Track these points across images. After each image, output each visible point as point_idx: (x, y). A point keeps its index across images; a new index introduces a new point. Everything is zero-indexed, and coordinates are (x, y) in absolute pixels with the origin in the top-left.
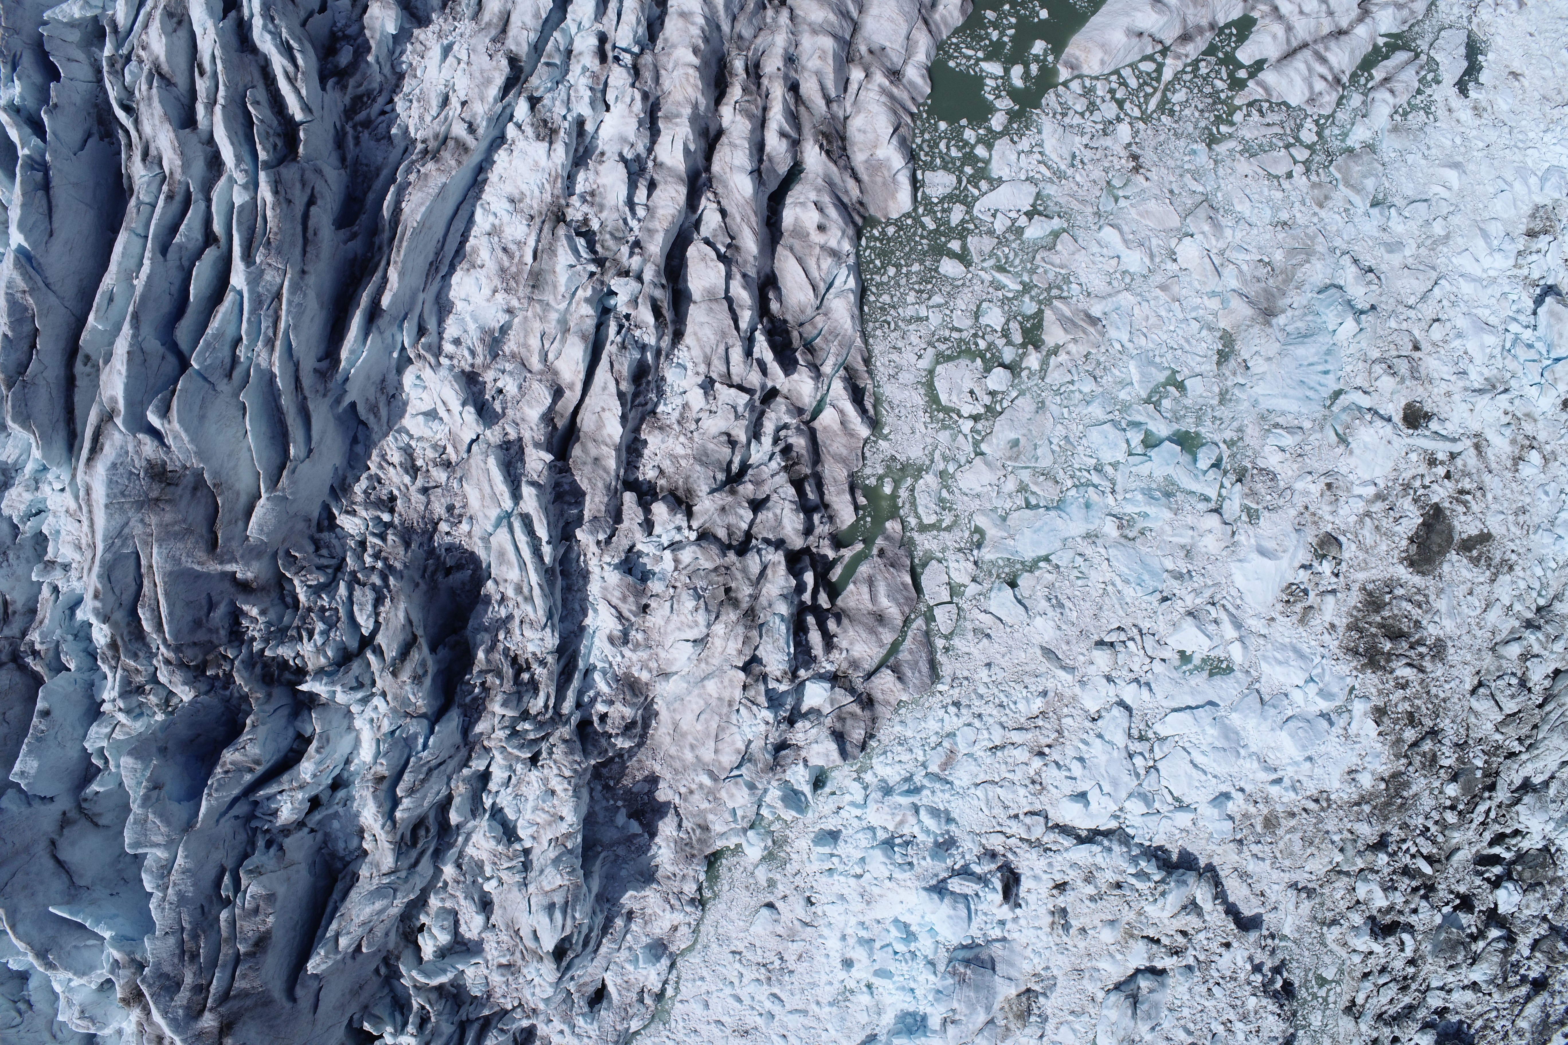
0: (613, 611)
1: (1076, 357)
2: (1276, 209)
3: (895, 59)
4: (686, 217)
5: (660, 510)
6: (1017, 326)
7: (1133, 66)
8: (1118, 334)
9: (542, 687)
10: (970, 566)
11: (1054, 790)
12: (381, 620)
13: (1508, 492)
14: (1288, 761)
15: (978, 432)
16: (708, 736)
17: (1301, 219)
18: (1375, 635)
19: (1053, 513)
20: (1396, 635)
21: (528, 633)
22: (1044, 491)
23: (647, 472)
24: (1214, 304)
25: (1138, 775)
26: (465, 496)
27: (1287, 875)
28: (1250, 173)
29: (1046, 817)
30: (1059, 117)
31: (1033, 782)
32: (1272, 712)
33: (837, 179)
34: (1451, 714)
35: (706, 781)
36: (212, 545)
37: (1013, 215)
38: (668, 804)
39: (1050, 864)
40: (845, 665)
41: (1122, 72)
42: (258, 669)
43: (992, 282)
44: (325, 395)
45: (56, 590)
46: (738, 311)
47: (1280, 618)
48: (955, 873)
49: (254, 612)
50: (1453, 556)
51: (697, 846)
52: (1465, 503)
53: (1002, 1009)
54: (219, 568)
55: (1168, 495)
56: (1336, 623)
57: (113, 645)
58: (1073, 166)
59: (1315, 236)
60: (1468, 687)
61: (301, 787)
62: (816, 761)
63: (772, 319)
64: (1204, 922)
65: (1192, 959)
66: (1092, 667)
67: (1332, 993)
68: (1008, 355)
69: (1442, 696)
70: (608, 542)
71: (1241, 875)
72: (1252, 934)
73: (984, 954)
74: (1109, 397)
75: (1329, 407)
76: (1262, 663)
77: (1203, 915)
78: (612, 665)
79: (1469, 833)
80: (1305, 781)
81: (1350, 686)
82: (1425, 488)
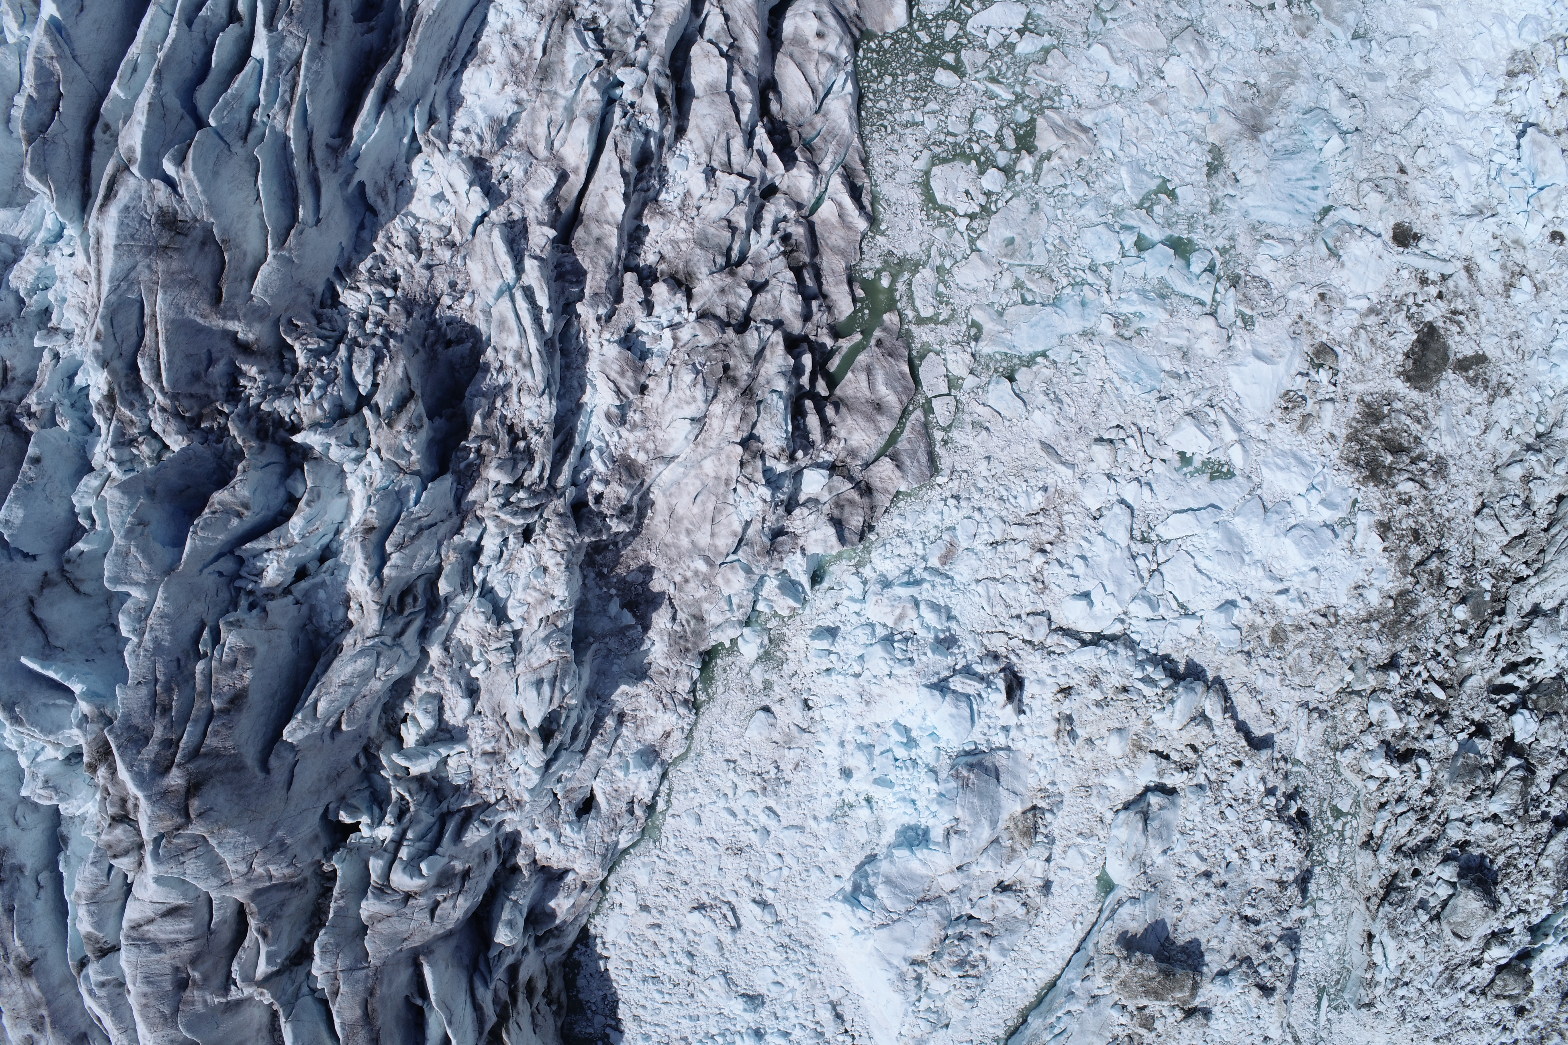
0: (611, 385)
1: (1069, 162)
2: (1259, 37)
4: (690, 21)
5: (660, 290)
6: (1010, 132)
8: (1109, 143)
9: (538, 457)
10: (968, 357)
11: (1056, 589)
12: (379, 380)
13: (1501, 316)
14: (1294, 571)
15: (974, 230)
16: (704, 519)
17: (1284, 47)
18: (1376, 448)
19: (1049, 309)
20: (1397, 450)
21: (526, 399)
22: (1040, 288)
23: (648, 257)
24: (1201, 119)
25: (1141, 578)
26: (468, 274)
27: (1298, 693)
29: (1049, 619)
31: (1035, 580)
32: (1275, 517)
34: (1456, 534)
35: (702, 566)
36: (217, 298)
37: (1005, 32)
38: (662, 594)
39: (1054, 668)
40: (843, 455)
42: (253, 423)
43: (985, 92)
44: (335, 171)
45: (56, 356)
46: (739, 104)
47: (1279, 424)
48: (957, 672)
49: (253, 371)
50: (1449, 374)
51: (691, 639)
52: (1459, 324)
53: (1007, 828)
54: (221, 323)
55: (1163, 297)
56: (1336, 433)
57: (110, 397)
59: (1299, 63)
60: (1472, 508)
61: (288, 547)
62: (813, 549)
63: (772, 119)
64: (1214, 736)
65: (1202, 777)
66: (1092, 464)
67: (1348, 826)
68: (1002, 158)
69: (1446, 515)
70: (608, 320)
71: (1251, 690)
72: (1263, 752)
73: (988, 760)
74: (1101, 201)
75: (1319, 222)
76: (1263, 469)
77: (1213, 729)
78: (609, 445)
79: (1481, 658)
80: (1312, 593)
81: (1353, 498)
82: (1418, 306)
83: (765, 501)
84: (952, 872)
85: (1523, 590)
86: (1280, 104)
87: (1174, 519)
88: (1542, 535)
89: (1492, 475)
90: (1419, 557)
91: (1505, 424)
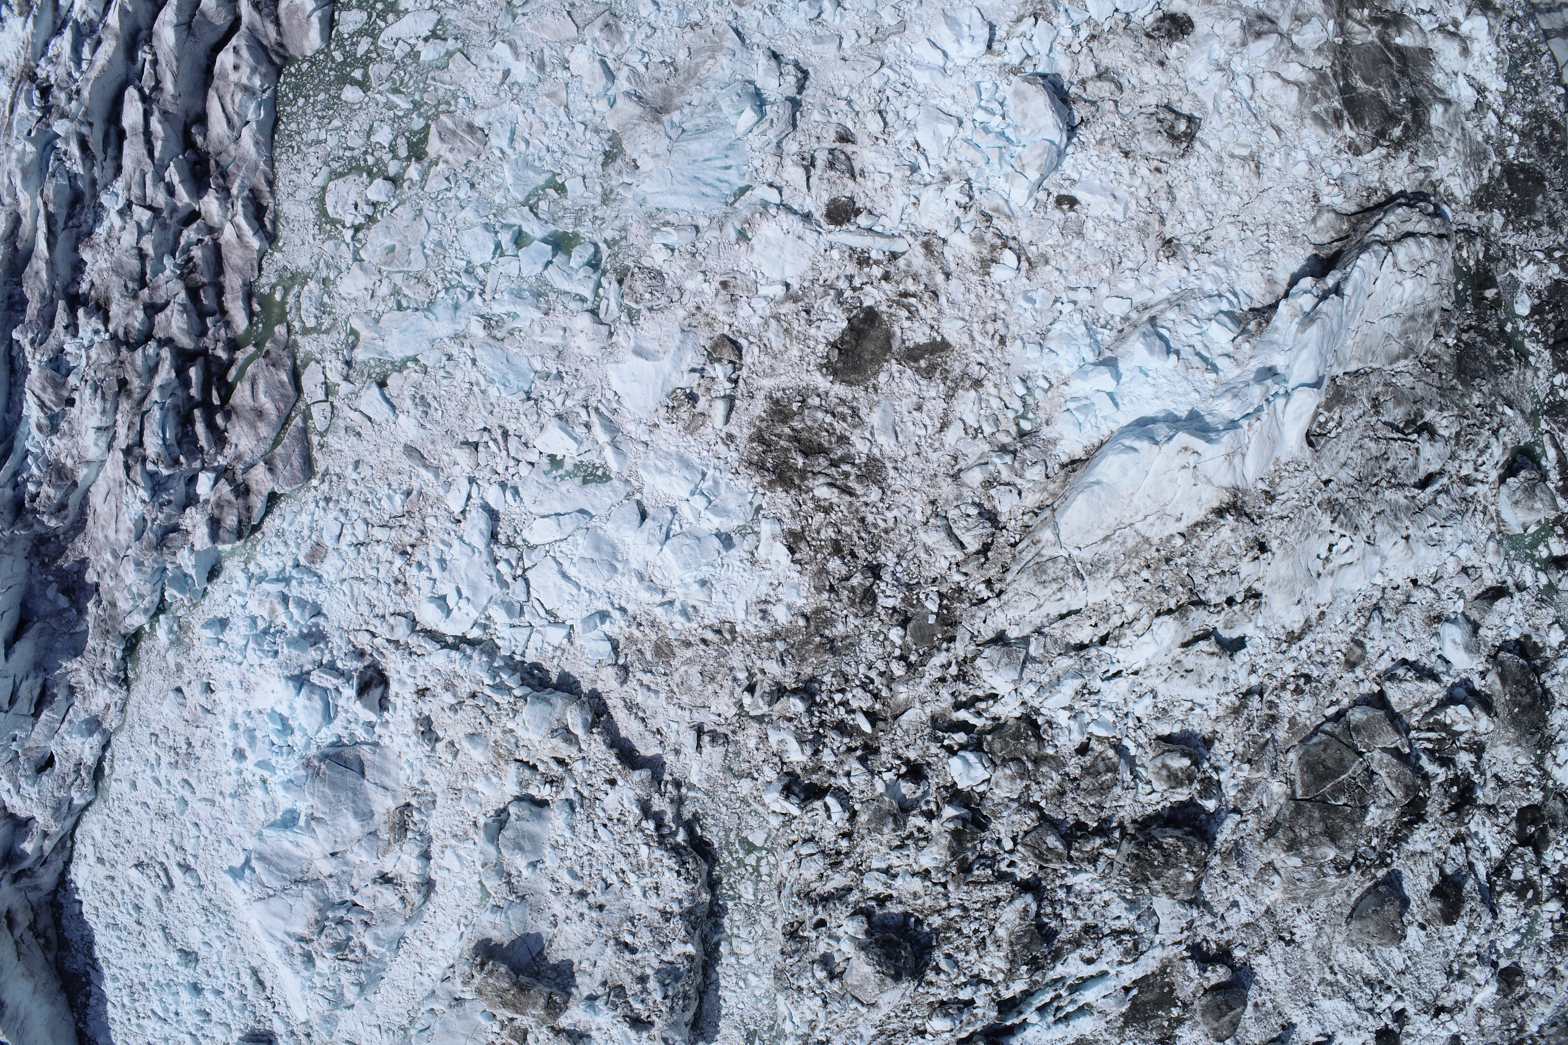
0: (40, 404)
1: (456, 165)
2: (686, 12)
5: (83, 315)
6: (404, 141)
8: (499, 142)
10: (340, 365)
11: (416, 591)
13: (971, 296)
14: (679, 582)
15: (360, 241)
16: (111, 516)
17: (714, 18)
18: (789, 450)
19: (419, 314)
20: (813, 451)
22: (416, 293)
23: (83, 286)
24: (602, 106)
25: (506, 583)
27: (687, 713)
29: (414, 620)
31: (397, 581)
32: (651, 524)
33: (259, 25)
34: (895, 547)
35: (112, 560)
37: (412, 41)
38: (92, 585)
39: (413, 668)
40: (232, 459)
43: (386, 104)
46: (153, 142)
47: (663, 424)
48: (320, 665)
50: (895, 367)
51: (109, 622)
52: (907, 307)
53: (384, 822)
55: (539, 295)
56: (734, 433)
59: (725, 32)
60: (918, 517)
63: (193, 151)
64: (580, 750)
65: (572, 792)
66: (457, 468)
67: (763, 862)
68: (393, 168)
69: (882, 525)
70: (41, 344)
71: (630, 706)
72: (637, 772)
73: (348, 753)
74: (485, 202)
75: (732, 204)
76: (641, 472)
77: (578, 743)
78: (43, 451)
79: (921, 689)
80: (701, 607)
81: (756, 504)
82: (854, 289)
83: (144, 501)
84: (325, 857)
85: (982, 614)
86: (696, 80)
87: (539, 524)
88: (1007, 550)
89: (949, 480)
90: (844, 571)
91: (972, 421)
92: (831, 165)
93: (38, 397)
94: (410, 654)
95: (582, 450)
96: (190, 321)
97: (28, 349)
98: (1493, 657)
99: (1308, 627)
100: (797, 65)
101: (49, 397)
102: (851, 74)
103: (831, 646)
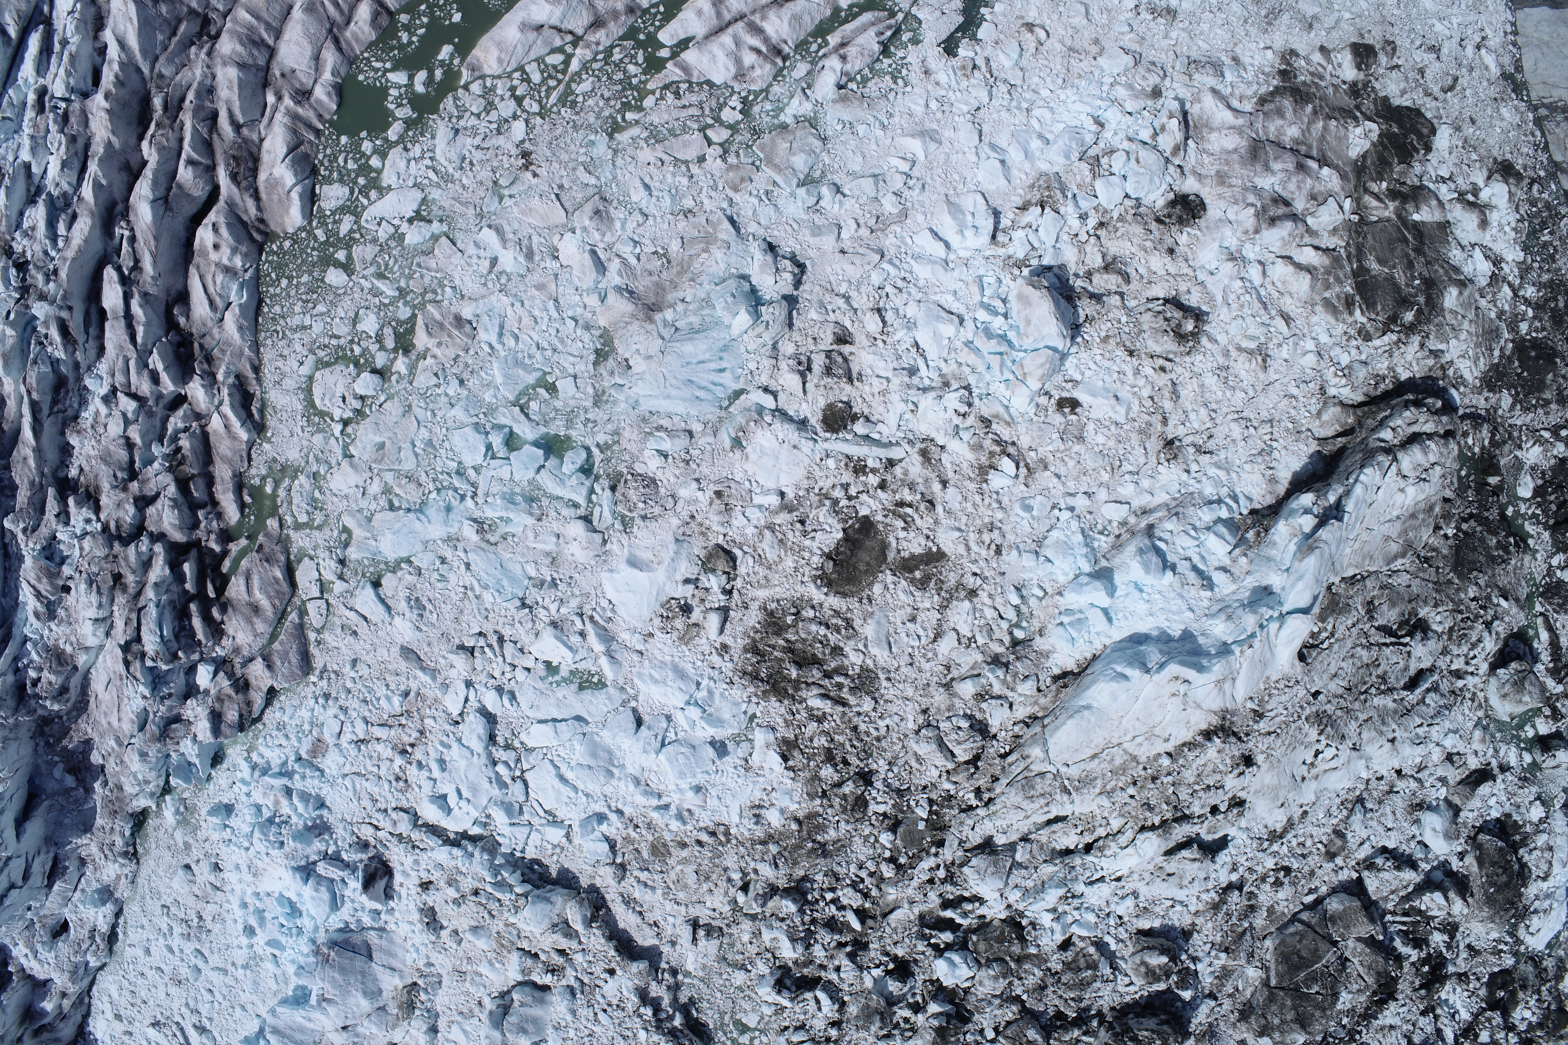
0: (31, 589)
1: (444, 360)
2: (679, 197)
3: (304, 80)
5: (74, 503)
6: (390, 331)
7: (539, 60)
8: (487, 337)
10: (333, 564)
11: (417, 789)
13: (968, 505)
15: (349, 436)
16: (114, 705)
17: (708, 205)
18: (782, 660)
19: (411, 515)
20: (806, 661)
22: (408, 494)
23: (72, 470)
24: (592, 301)
25: (505, 784)
27: (683, 908)
28: (652, 160)
29: (415, 815)
30: (454, 120)
31: (398, 779)
32: (649, 733)
33: (238, 199)
34: (887, 755)
35: (116, 745)
37: (396, 222)
38: (98, 766)
39: (416, 862)
40: (230, 651)
41: (527, 68)
43: (371, 290)
46: (135, 327)
47: (658, 633)
48: (325, 856)
50: (889, 577)
51: (119, 804)
52: (904, 518)
53: (392, 998)
55: (532, 500)
56: (728, 643)
58: (462, 168)
59: (720, 221)
60: (911, 726)
62: (203, 736)
64: (580, 943)
65: (572, 980)
66: (454, 671)
67: (757, 1041)
68: (380, 360)
69: (875, 733)
70: (34, 530)
71: (628, 901)
72: (635, 964)
73: (356, 939)
74: (474, 400)
75: (727, 408)
76: (636, 681)
77: (578, 936)
78: (42, 637)
79: (910, 891)
80: (697, 811)
81: (750, 713)
82: (850, 498)
84: (337, 1030)
85: (970, 822)
86: (689, 275)
87: (537, 728)
88: (997, 761)
89: (941, 690)
90: (836, 777)
91: (965, 631)
92: (828, 371)
93: (33, 587)
94: (414, 847)
95: (578, 658)
96: (181, 518)
97: (20, 536)
98: (1472, 839)
99: (1290, 824)
100: (793, 259)
101: (44, 587)
102: (849, 269)
103: (822, 850)
